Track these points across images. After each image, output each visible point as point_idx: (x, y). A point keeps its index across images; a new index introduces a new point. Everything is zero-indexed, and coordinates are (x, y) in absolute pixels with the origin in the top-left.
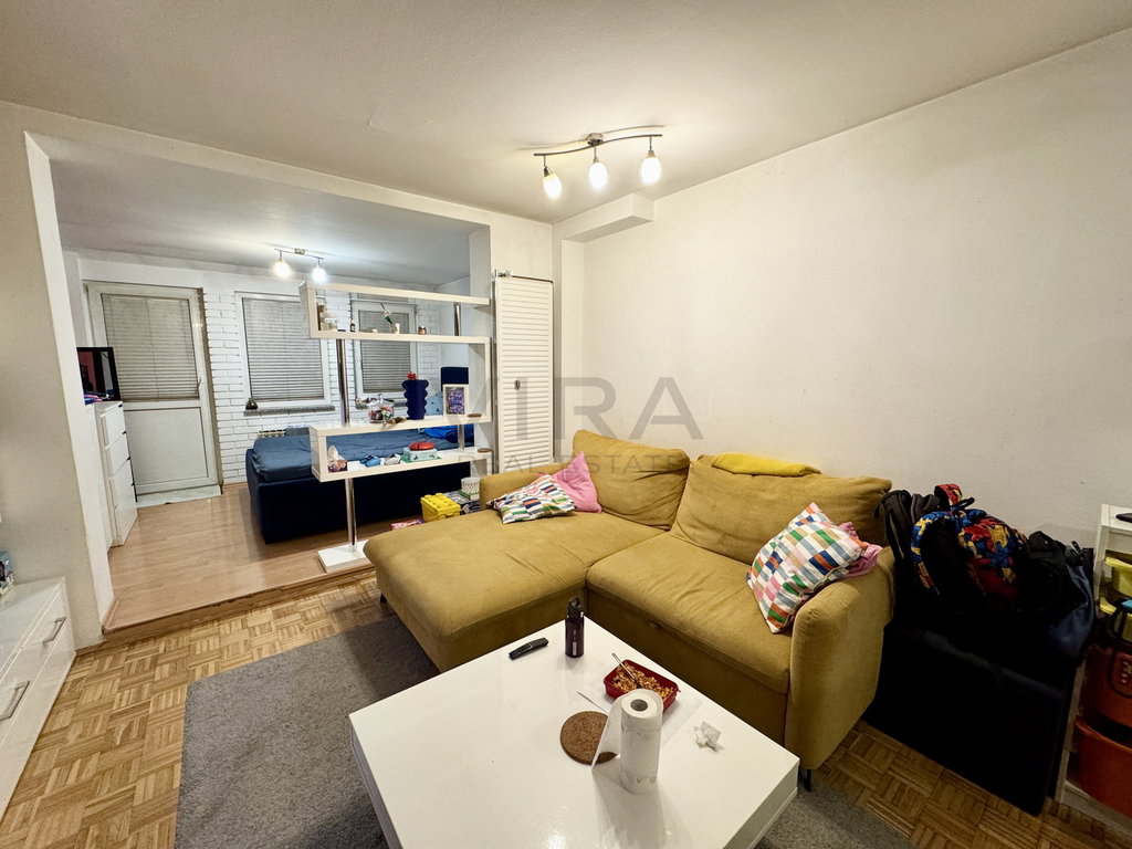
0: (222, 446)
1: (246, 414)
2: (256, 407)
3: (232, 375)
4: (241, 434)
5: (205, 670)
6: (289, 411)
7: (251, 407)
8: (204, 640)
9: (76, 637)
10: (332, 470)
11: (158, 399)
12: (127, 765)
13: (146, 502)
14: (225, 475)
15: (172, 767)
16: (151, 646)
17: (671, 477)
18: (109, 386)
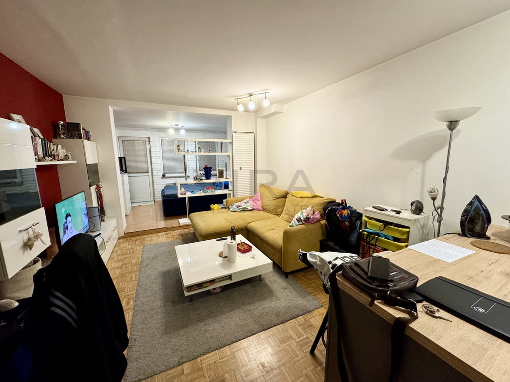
0: (155, 188)
1: (162, 178)
2: (165, 176)
3: (158, 165)
4: (161, 184)
5: (147, 243)
6: (175, 177)
7: (164, 176)
8: (148, 238)
9: (119, 234)
10: (182, 194)
11: (137, 173)
12: (130, 257)
13: (134, 205)
14: (156, 198)
15: (139, 259)
16: (135, 238)
17: (283, 199)
18: (124, 169)
